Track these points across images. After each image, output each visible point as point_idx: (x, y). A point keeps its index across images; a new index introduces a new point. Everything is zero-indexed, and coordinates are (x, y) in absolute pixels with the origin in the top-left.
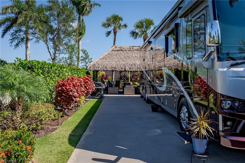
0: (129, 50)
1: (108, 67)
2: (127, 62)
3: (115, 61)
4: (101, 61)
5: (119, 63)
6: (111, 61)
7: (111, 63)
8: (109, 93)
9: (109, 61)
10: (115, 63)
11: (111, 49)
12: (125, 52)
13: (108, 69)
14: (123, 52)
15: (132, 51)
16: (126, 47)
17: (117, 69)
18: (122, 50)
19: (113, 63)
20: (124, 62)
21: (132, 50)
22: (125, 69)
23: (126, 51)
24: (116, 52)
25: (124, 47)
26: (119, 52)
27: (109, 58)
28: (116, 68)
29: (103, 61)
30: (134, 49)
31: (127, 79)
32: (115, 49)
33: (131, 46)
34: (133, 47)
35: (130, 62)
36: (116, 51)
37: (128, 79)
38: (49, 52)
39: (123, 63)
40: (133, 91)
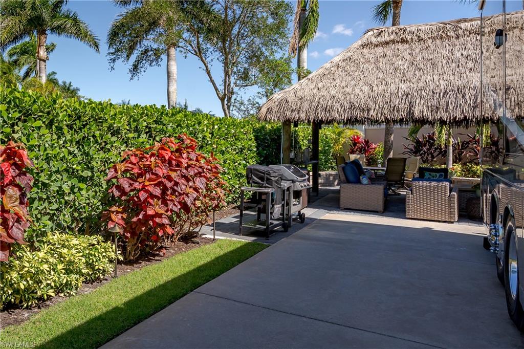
0: (434, 39)
1: (337, 105)
2: (421, 84)
3: (366, 83)
5: (381, 88)
6: (353, 83)
7: (349, 90)
8: (342, 206)
9: (343, 84)
10: (366, 89)
11: (360, 43)
12: (417, 47)
13: (336, 116)
14: (407, 46)
15: (453, 40)
16: (423, 28)
17: (371, 112)
18: (404, 41)
19: (357, 91)
20: (408, 84)
21: (451, 34)
22: (411, 113)
23: (420, 40)
24: (380, 50)
25: (414, 29)
26: (389, 51)
27: (344, 74)
28: (369, 110)
29: (320, 85)
30: (461, 32)
31: (440, 153)
32: (374, 40)
33: (446, 21)
34: (459, 21)
35: (436, 81)
36: (376, 46)
37: (444, 153)
38: (212, 81)
39: (404, 86)
40: (450, 207)
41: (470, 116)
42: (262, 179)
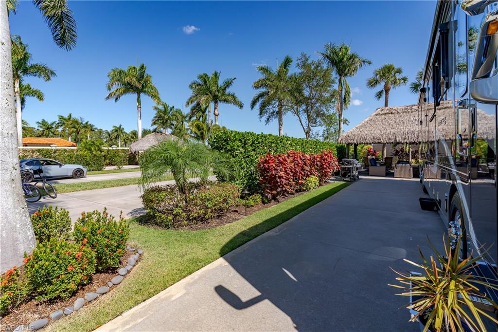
0: (403, 112)
1: (368, 138)
2: (399, 130)
3: (378, 129)
4: (358, 130)
5: (385, 131)
6: (374, 129)
7: (372, 132)
8: (370, 174)
9: (370, 130)
10: (379, 131)
11: (375, 113)
12: (397, 116)
13: (368, 141)
14: (393, 115)
15: (410, 113)
16: (399, 108)
17: (381, 140)
18: (392, 113)
19: (376, 132)
20: (394, 130)
21: (409, 111)
22: (395, 140)
23: (398, 113)
24: (383, 116)
25: (396, 108)
26: (386, 117)
27: (370, 126)
28: (380, 139)
29: (361, 130)
30: (413, 110)
31: (406, 155)
32: (381, 113)
33: (408, 105)
34: (412, 106)
35: (404, 129)
36: (381, 115)
37: (408, 155)
38: (302, 125)
39: (393, 131)
40: (410, 173)
41: (416, 141)
42: (348, 163)
